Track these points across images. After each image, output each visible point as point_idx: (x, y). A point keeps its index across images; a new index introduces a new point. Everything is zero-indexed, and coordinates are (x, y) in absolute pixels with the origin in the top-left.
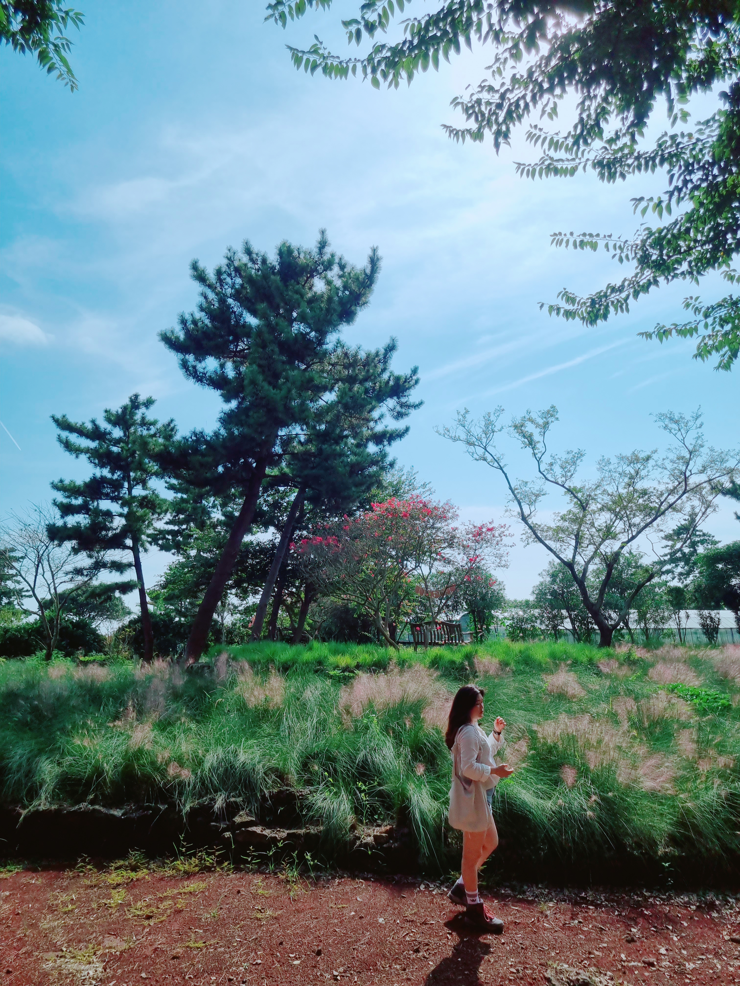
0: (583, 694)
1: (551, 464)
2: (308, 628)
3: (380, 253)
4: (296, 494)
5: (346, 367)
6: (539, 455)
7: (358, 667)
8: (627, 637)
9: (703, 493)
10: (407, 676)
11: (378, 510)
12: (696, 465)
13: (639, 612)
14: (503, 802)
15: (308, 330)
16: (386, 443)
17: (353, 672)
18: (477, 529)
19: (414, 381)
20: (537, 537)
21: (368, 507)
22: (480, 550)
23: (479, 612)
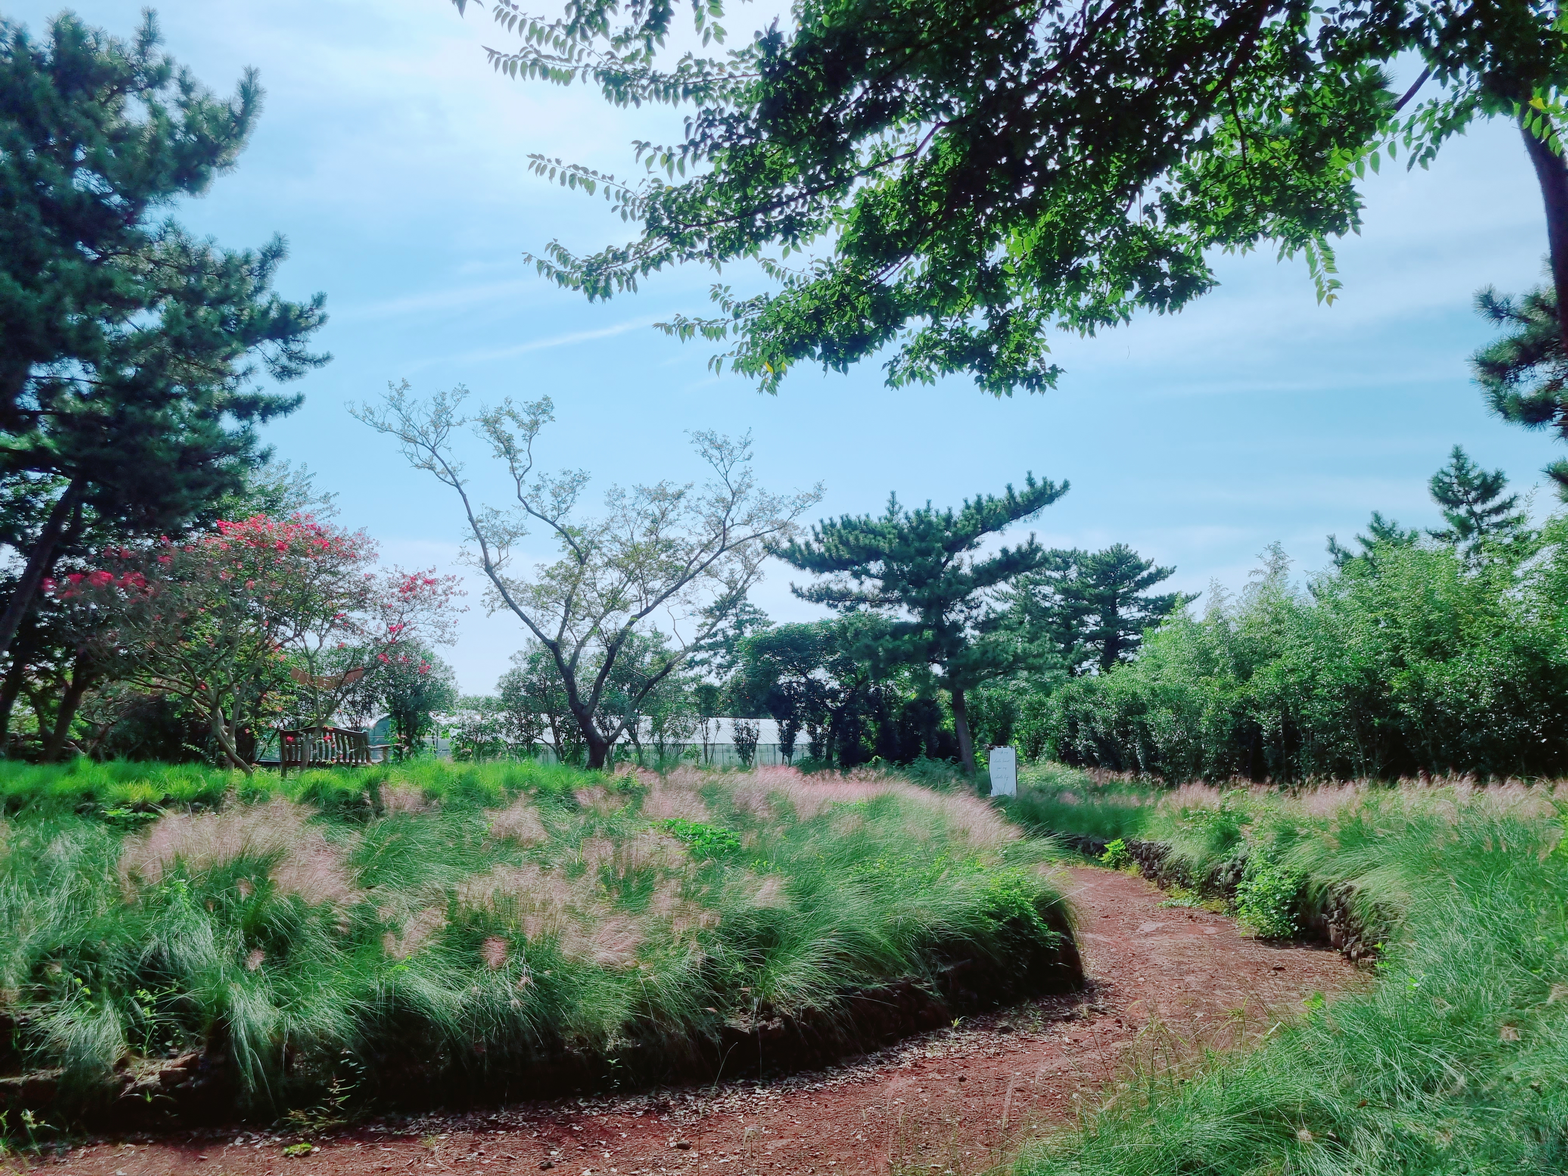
0: (543, 837)
1: (538, 488)
2: (78, 737)
3: (262, 82)
4: (64, 489)
5: (182, 271)
6: (520, 472)
7: (166, 802)
8: (634, 756)
9: (748, 552)
10: (255, 816)
11: (232, 534)
12: (739, 512)
13: (654, 719)
14: (388, 998)
15: (108, 190)
16: (256, 417)
17: (155, 812)
18: (408, 580)
19: (316, 318)
20: (508, 600)
21: (214, 525)
22: (411, 615)
23: (408, 715)
